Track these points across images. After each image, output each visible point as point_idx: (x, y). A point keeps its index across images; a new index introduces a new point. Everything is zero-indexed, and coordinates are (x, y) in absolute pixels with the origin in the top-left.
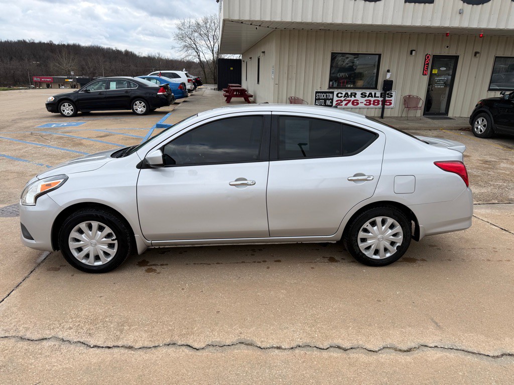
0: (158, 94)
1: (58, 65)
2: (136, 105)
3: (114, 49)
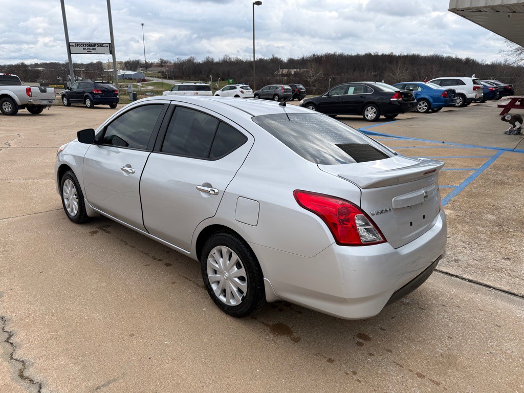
0: (391, 99)
1: (391, 75)
2: (368, 111)
3: (454, 57)
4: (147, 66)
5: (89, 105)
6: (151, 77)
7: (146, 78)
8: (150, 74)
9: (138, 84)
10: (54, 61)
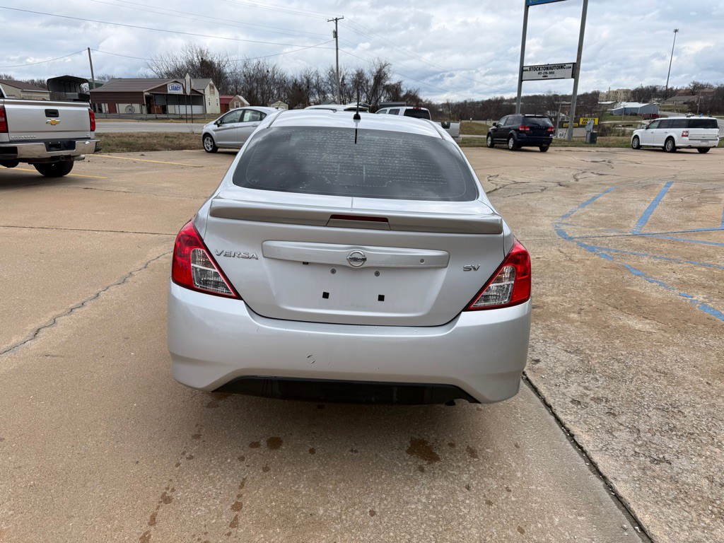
4: (668, 94)
5: (511, 146)
6: (669, 111)
7: (659, 112)
8: (669, 106)
9: (644, 122)
10: (537, 94)
